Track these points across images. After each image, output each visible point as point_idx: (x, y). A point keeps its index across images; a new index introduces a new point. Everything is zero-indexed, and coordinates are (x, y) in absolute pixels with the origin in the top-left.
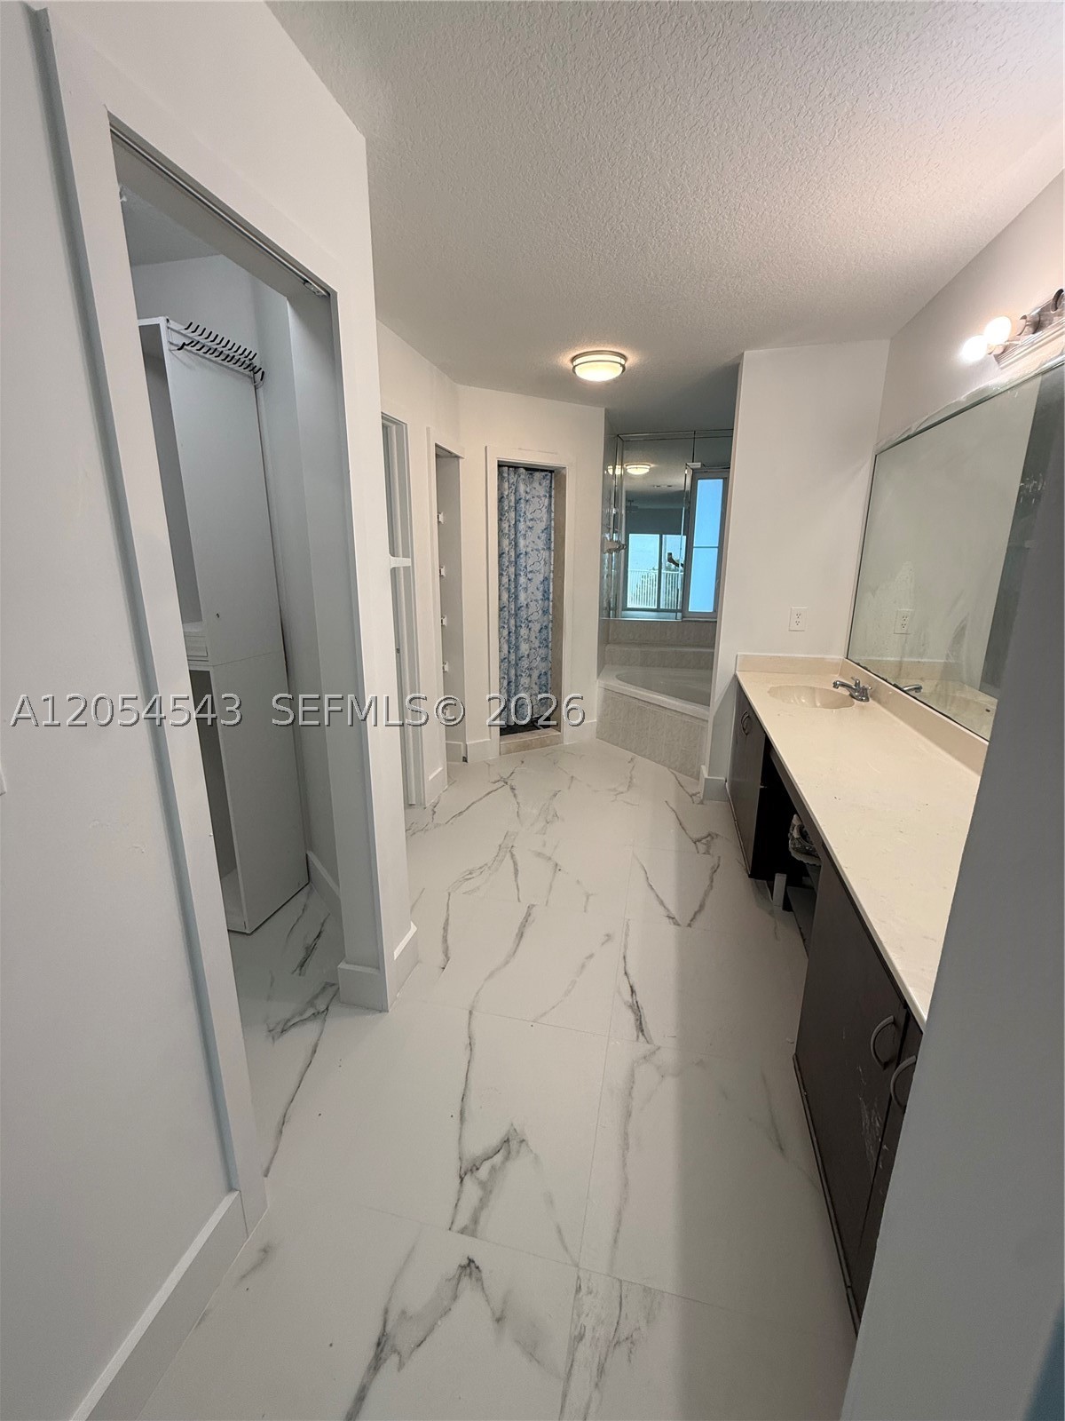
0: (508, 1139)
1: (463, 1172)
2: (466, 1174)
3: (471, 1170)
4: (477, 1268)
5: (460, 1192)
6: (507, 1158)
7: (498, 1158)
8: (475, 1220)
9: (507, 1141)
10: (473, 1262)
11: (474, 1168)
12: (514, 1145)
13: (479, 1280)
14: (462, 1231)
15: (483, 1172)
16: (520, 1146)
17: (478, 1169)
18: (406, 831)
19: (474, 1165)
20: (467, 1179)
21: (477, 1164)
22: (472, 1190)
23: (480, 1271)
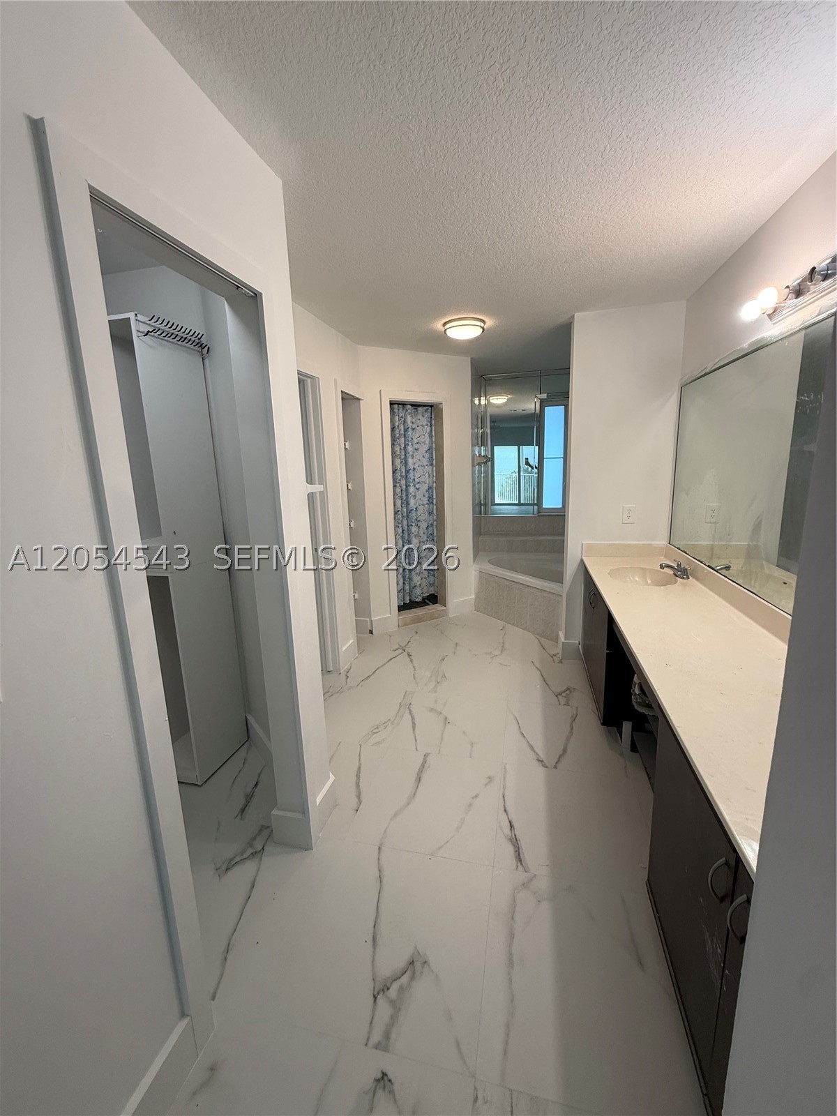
0: (413, 961)
1: (376, 993)
2: (378, 993)
3: (383, 990)
4: (390, 1081)
5: (374, 1011)
6: (412, 978)
7: (405, 979)
8: (387, 1036)
9: (412, 963)
10: (386, 1075)
11: (385, 989)
12: (418, 965)
13: (392, 1092)
14: (377, 1047)
15: (393, 992)
16: (423, 967)
17: (388, 989)
18: (324, 694)
19: (385, 985)
20: (380, 997)
21: (388, 985)
22: (384, 1008)
23: (392, 1084)
